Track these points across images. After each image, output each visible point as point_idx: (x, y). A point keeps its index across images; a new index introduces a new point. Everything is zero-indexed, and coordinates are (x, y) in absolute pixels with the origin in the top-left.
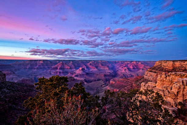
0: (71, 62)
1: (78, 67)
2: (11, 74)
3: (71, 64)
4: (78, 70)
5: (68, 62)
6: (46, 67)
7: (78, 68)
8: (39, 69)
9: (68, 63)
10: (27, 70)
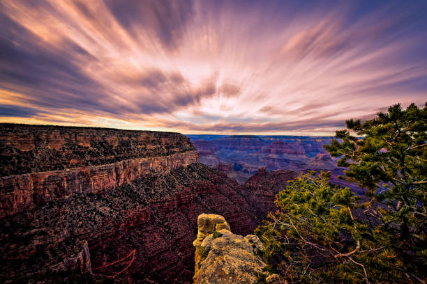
0: (300, 140)
1: (313, 151)
2: (210, 154)
3: (298, 144)
4: (313, 159)
5: (293, 140)
6: (253, 147)
7: (313, 153)
8: (242, 150)
9: (292, 143)
10: (228, 150)
